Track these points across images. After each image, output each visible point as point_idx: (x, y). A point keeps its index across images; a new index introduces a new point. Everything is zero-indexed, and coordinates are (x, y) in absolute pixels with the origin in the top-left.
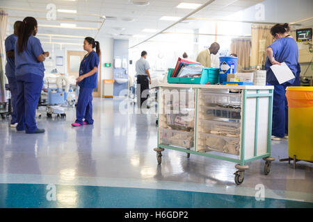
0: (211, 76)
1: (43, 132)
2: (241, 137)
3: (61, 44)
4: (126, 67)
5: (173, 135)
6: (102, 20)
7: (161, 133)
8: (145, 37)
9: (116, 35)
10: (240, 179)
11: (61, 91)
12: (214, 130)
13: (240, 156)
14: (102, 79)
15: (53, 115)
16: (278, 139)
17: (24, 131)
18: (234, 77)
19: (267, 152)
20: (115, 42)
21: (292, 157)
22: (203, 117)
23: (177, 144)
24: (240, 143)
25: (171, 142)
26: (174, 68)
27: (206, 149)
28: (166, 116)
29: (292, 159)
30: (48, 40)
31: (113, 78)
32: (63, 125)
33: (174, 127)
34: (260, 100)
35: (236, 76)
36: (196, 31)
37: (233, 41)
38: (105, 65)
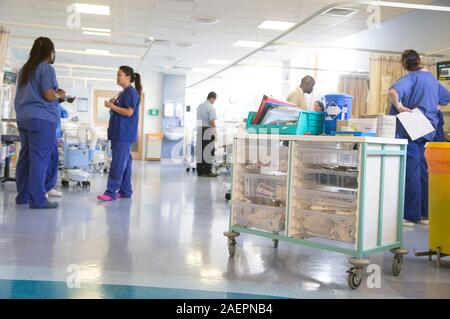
0: (312, 123)
1: (55, 206)
2: (357, 215)
3: (86, 79)
4: (180, 116)
5: (253, 211)
6: (148, 44)
7: (235, 208)
8: (210, 72)
9: (167, 68)
10: (357, 280)
11: (84, 148)
12: (316, 205)
13: (356, 245)
14: (145, 132)
15: (70, 183)
16: (412, 224)
17: (28, 205)
18: (347, 125)
19: (398, 240)
20: (166, 79)
21: (435, 249)
22: (300, 185)
23: (259, 226)
24: (357, 224)
25: (251, 224)
26: (257, 110)
27: (303, 235)
28: (243, 184)
29: (435, 253)
30: (67, 74)
31: (162, 132)
32: (85, 199)
33: (255, 200)
34: (386, 159)
35: (350, 124)
36: (287, 64)
37: (343, 79)
38: (150, 112)
